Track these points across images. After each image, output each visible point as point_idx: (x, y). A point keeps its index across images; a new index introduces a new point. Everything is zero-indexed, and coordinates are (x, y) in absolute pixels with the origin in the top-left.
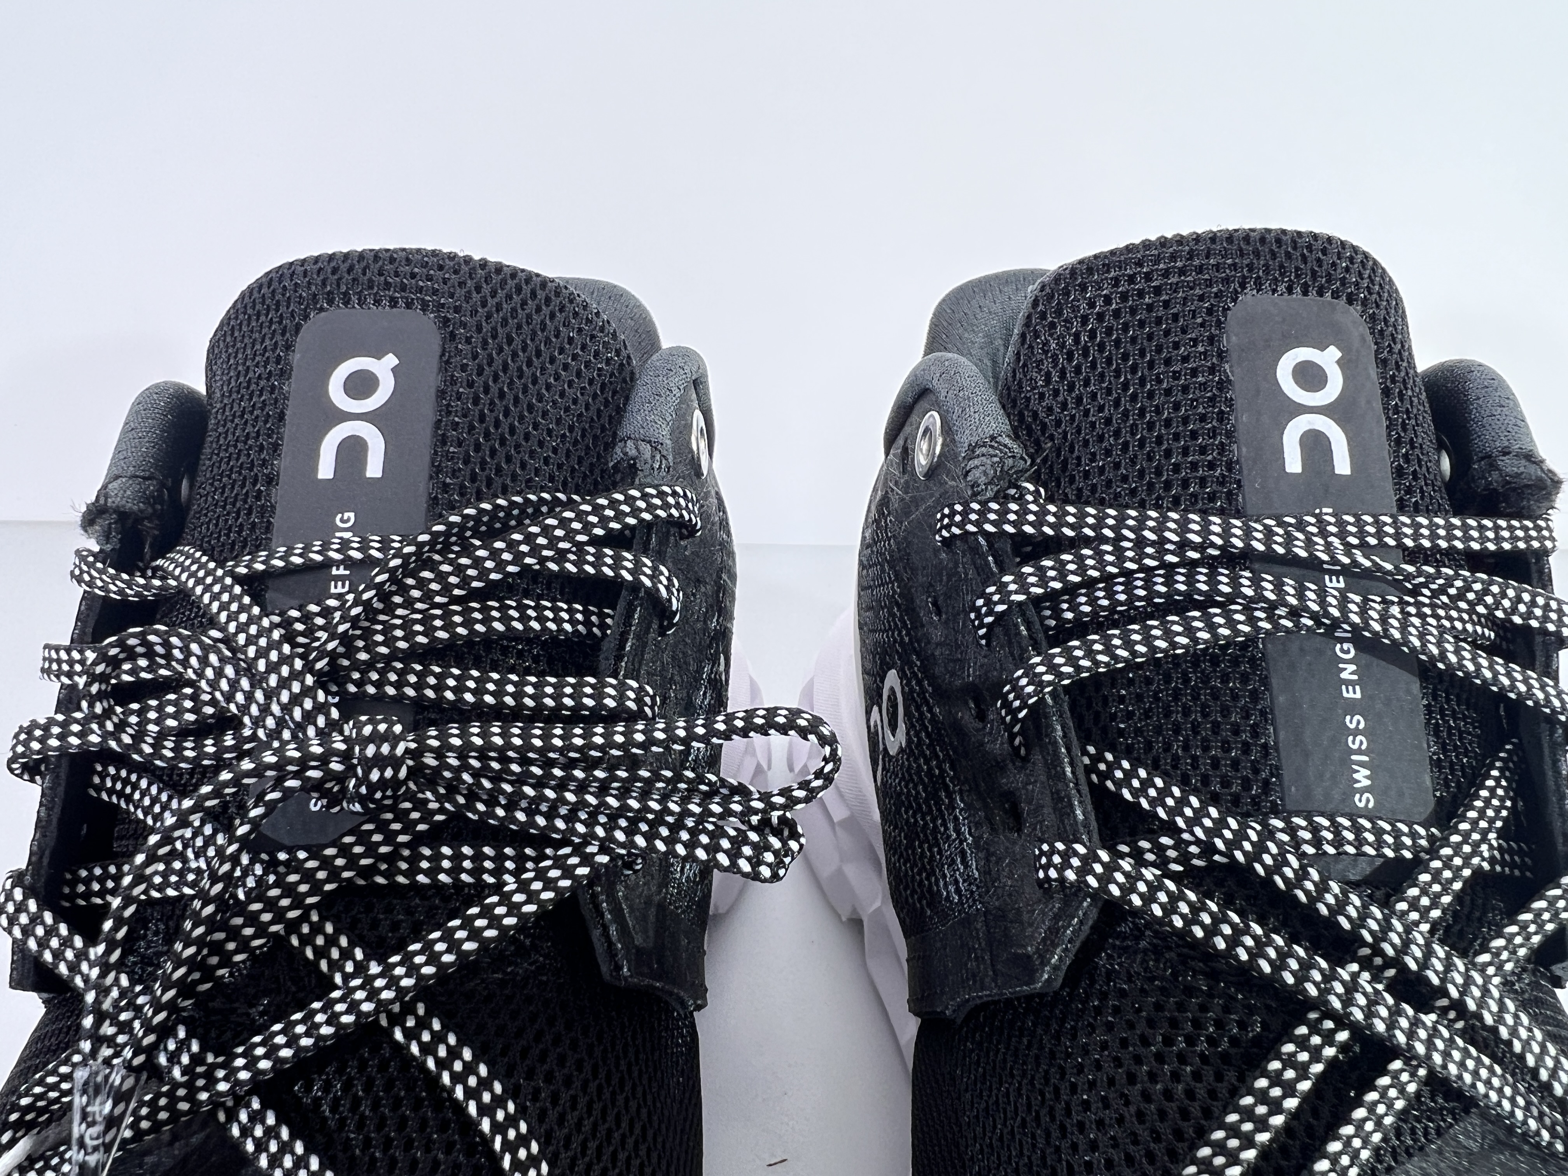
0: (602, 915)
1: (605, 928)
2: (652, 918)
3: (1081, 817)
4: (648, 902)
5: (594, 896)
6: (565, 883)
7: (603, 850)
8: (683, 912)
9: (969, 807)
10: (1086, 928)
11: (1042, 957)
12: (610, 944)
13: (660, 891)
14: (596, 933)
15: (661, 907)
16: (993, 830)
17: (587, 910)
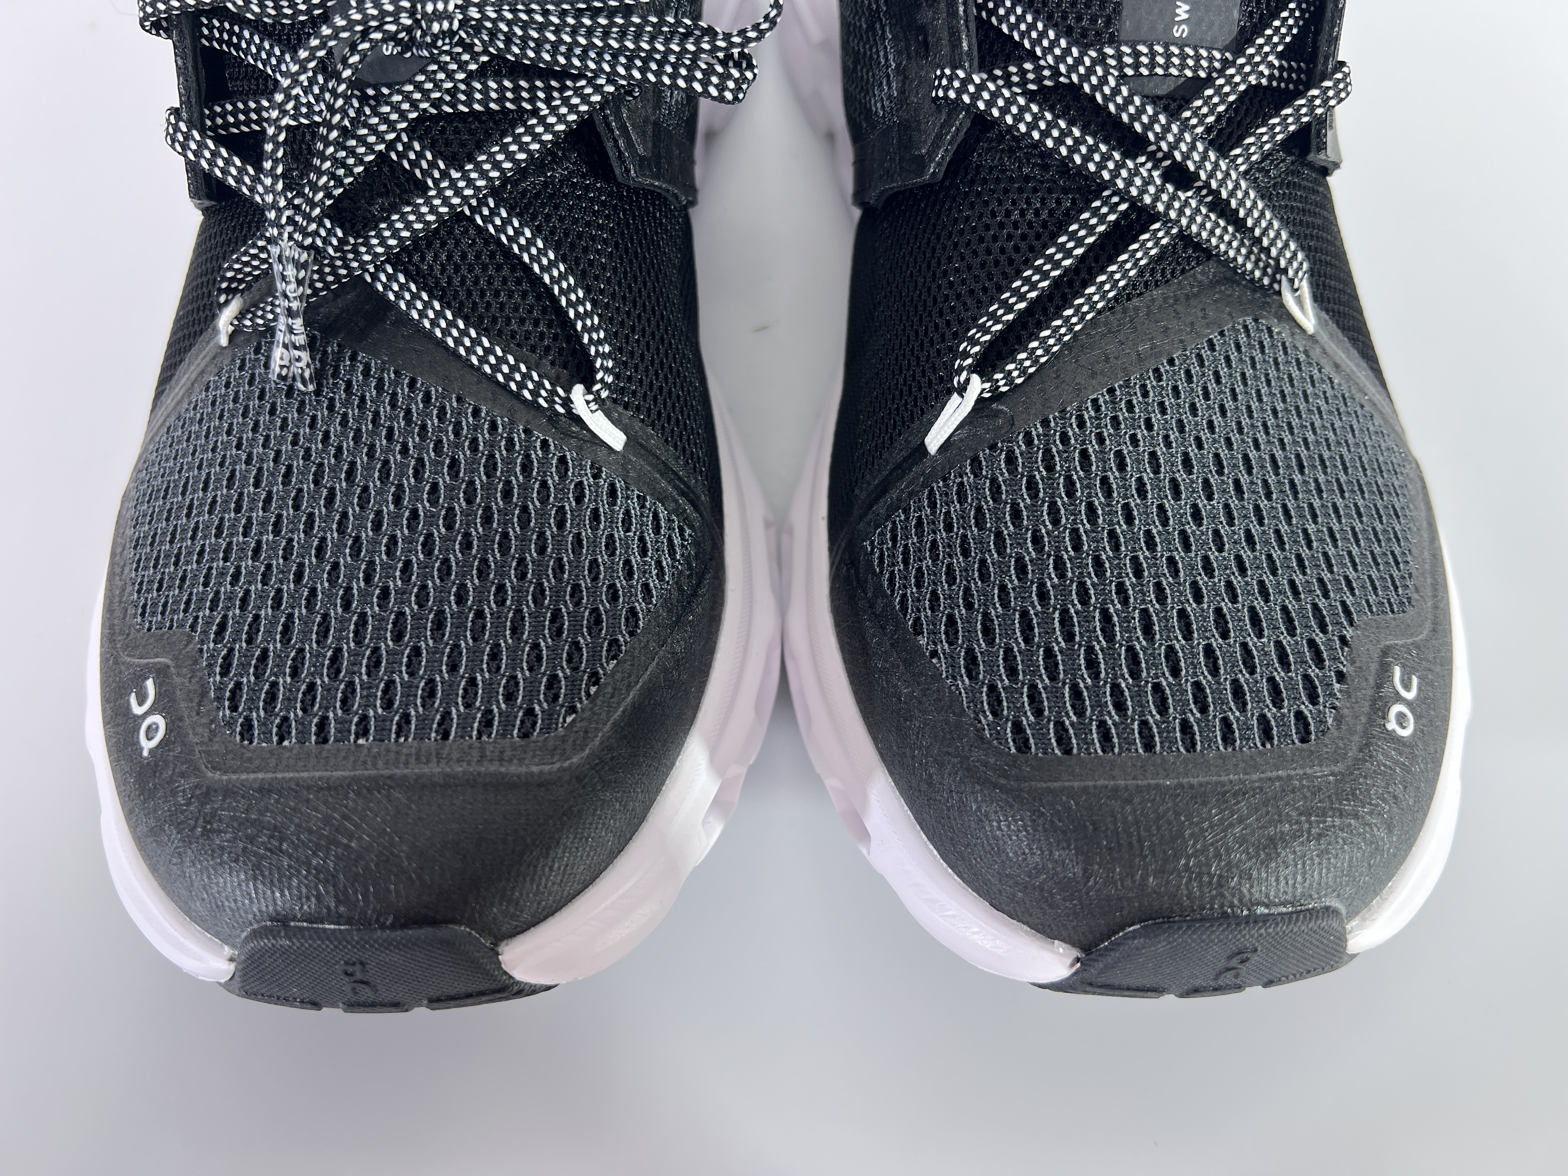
0: (612, 131)
1: (615, 141)
2: (650, 133)
3: (966, 49)
4: (646, 121)
5: (606, 117)
6: (584, 108)
7: (609, 81)
8: (674, 129)
9: (895, 38)
10: (962, 134)
11: (930, 156)
12: (620, 152)
13: (655, 113)
14: (609, 145)
15: (656, 124)
16: (909, 58)
17: (601, 128)
